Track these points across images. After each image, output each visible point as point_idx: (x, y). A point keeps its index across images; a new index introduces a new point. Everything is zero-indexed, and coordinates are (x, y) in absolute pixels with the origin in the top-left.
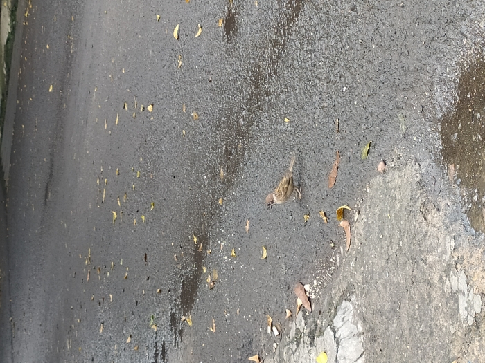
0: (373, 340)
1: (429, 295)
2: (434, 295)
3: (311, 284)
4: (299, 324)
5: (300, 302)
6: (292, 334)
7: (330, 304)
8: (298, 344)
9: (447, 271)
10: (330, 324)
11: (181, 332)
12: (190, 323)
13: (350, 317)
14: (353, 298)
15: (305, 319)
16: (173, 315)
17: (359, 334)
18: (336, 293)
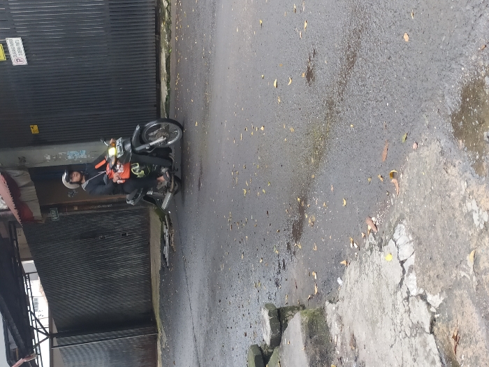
0: (420, 243)
1: (453, 215)
2: (457, 214)
3: (376, 217)
4: (371, 240)
5: (369, 228)
6: (367, 246)
7: (390, 226)
8: (371, 251)
9: (464, 200)
10: (392, 237)
11: (294, 253)
12: (300, 247)
13: (403, 232)
14: (404, 222)
15: (375, 237)
16: (288, 244)
17: (410, 242)
18: (393, 220)
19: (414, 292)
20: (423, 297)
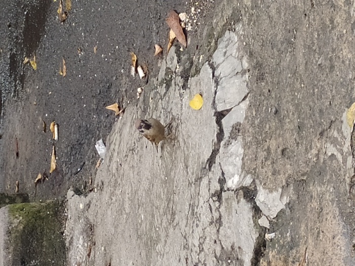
0: (261, 78)
1: (332, 21)
2: (338, 19)
3: (188, 12)
4: (171, 61)
5: (172, 35)
6: (162, 75)
7: (210, 36)
8: (168, 87)
10: (209, 59)
12: (35, 66)
13: (233, 51)
14: (239, 27)
15: (179, 56)
16: (13, 57)
17: (244, 72)
18: (218, 22)
19: (233, 182)
20: (249, 194)
